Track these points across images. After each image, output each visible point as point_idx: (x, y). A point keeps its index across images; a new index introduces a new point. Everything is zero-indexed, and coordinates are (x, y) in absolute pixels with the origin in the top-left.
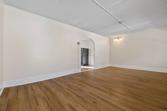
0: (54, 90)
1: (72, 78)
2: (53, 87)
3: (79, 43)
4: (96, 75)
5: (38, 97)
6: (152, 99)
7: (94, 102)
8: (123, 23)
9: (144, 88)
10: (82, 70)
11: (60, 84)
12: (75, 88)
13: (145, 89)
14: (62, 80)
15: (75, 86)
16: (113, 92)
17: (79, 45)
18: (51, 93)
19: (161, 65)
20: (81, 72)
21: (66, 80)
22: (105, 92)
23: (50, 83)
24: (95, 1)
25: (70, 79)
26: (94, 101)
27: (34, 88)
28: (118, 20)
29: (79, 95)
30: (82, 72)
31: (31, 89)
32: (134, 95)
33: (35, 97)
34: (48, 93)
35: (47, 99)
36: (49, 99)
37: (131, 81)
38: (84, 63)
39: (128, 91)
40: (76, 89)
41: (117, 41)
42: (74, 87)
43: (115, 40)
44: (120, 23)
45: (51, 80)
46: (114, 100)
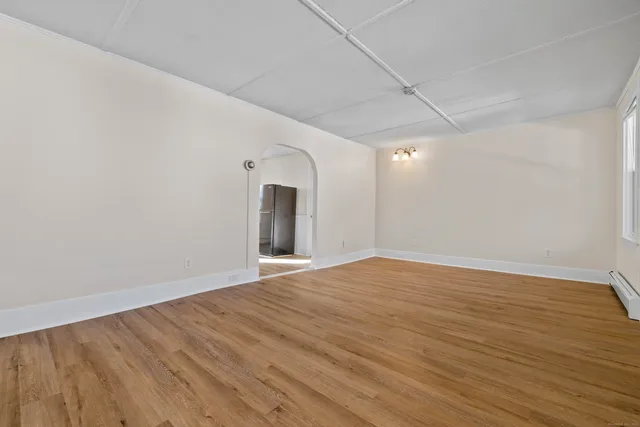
0: (116, 361)
1: (213, 308)
2: (118, 348)
3: (249, 165)
4: (317, 293)
5: (31, 399)
6: (501, 381)
7: (278, 409)
8: (417, 92)
9: (480, 340)
10: (261, 275)
11: (154, 334)
12: (213, 350)
13: (481, 344)
14: (171, 315)
15: (218, 342)
16: (363, 361)
17: (252, 171)
18: (99, 375)
19: (548, 252)
20: (257, 279)
21: (184, 316)
22: (335, 362)
23: (110, 333)
24: (312, 3)
25: (206, 312)
26: (277, 404)
27: (27, 360)
28: (398, 80)
29: (224, 378)
30: (262, 283)
31: (8, 364)
32: (439, 371)
33: (16, 398)
34: (87, 380)
35: (72, 408)
36: (80, 408)
37: (437, 313)
38: (276, 245)
39: (423, 354)
40: (216, 353)
41: (403, 162)
42: (210, 346)
43: (396, 158)
44: (405, 92)
45: (118, 315)
46: (361, 396)
